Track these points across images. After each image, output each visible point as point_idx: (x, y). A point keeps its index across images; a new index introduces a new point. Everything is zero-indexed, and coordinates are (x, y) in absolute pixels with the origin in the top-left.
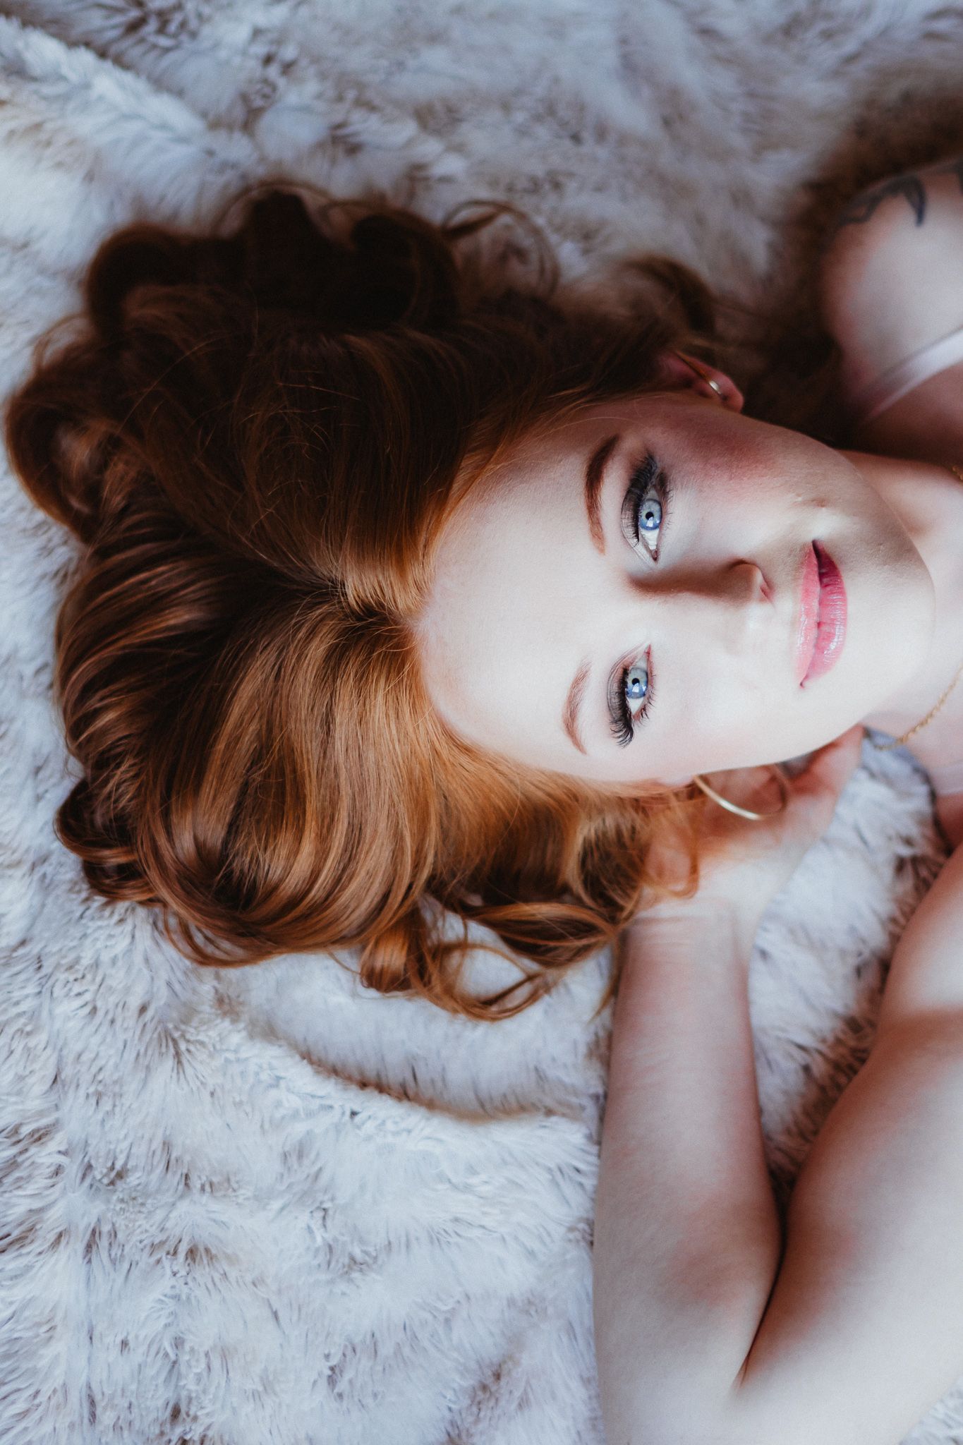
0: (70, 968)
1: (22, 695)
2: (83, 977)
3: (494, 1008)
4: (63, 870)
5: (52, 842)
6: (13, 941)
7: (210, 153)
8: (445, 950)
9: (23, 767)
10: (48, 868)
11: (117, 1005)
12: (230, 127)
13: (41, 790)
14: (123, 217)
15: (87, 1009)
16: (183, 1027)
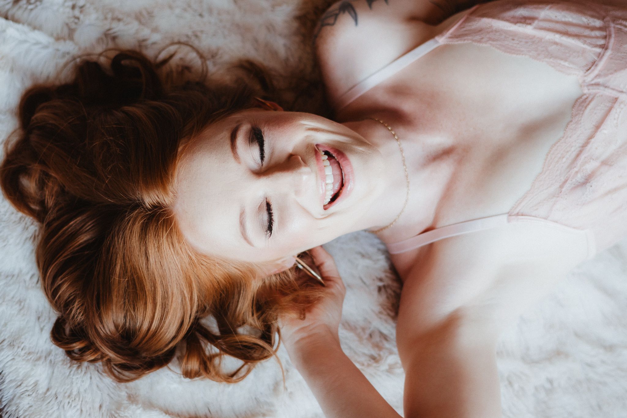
0: (69, 396)
1: (27, 289)
2: (75, 399)
3: (235, 378)
4: (58, 357)
5: (52, 345)
6: (44, 390)
7: (58, 50)
8: (212, 358)
9: (33, 318)
10: (52, 357)
11: (90, 408)
12: (65, 40)
13: (42, 326)
14: (28, 84)
15: (79, 412)
16: (118, 412)
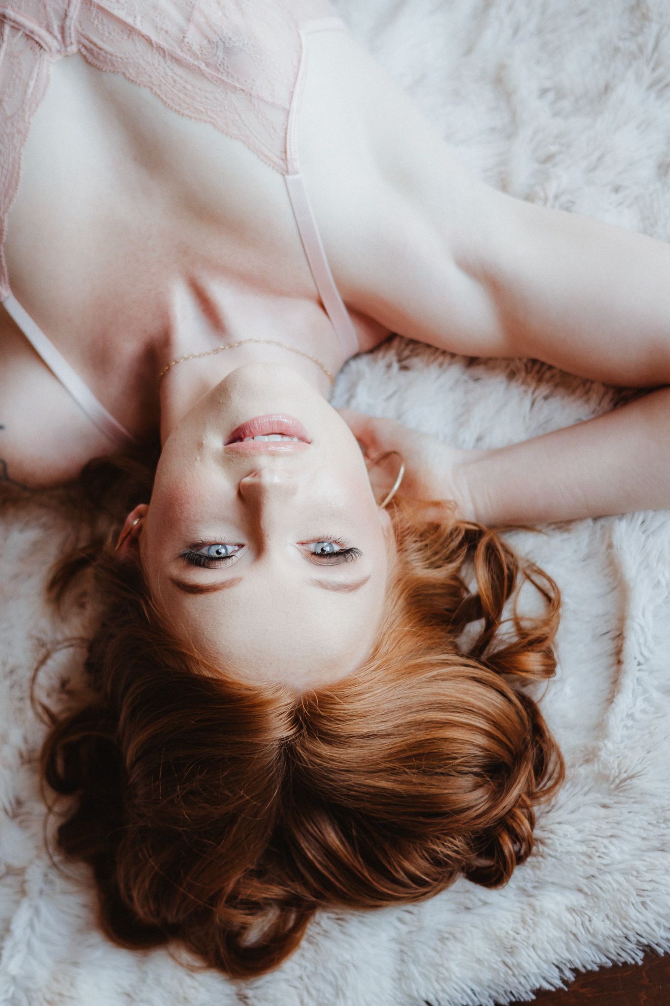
0: (590, 857)
1: (421, 929)
2: (594, 848)
3: (552, 595)
4: (527, 877)
5: (510, 887)
6: (581, 896)
7: (41, 892)
8: (521, 632)
9: (468, 917)
10: (529, 887)
11: (607, 823)
12: (24, 882)
13: (479, 903)
14: (96, 938)
15: (614, 840)
16: (612, 778)
